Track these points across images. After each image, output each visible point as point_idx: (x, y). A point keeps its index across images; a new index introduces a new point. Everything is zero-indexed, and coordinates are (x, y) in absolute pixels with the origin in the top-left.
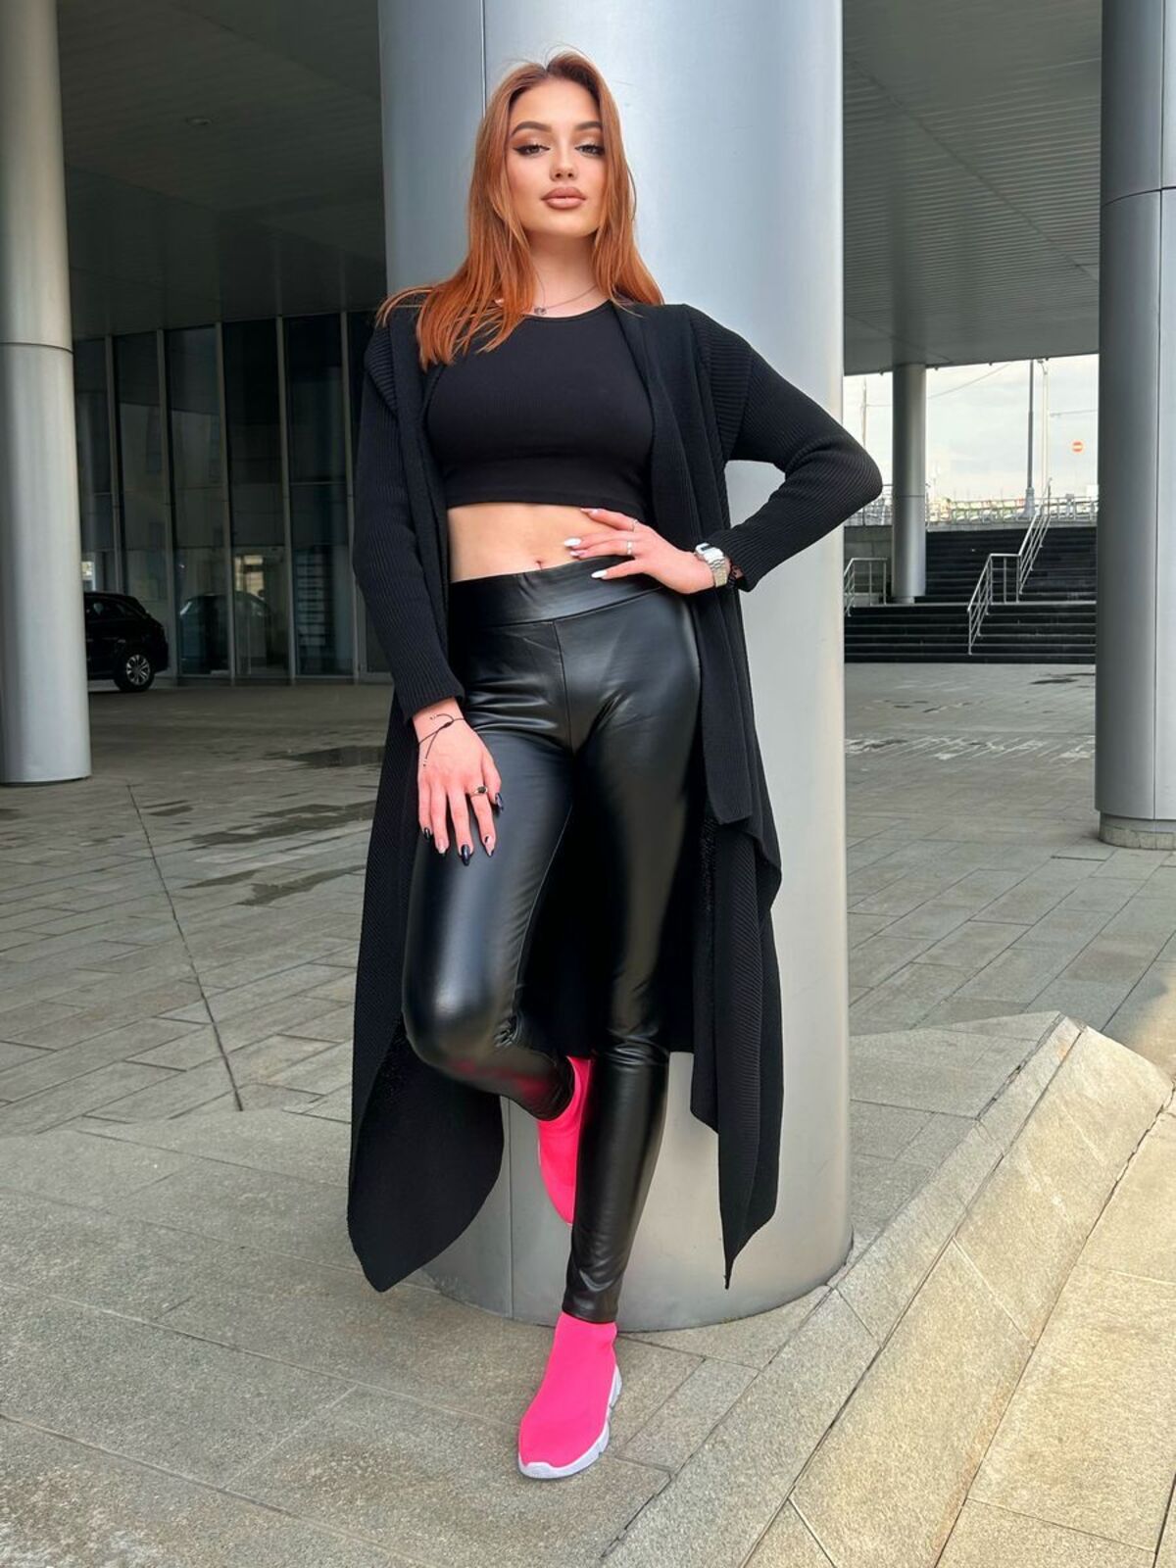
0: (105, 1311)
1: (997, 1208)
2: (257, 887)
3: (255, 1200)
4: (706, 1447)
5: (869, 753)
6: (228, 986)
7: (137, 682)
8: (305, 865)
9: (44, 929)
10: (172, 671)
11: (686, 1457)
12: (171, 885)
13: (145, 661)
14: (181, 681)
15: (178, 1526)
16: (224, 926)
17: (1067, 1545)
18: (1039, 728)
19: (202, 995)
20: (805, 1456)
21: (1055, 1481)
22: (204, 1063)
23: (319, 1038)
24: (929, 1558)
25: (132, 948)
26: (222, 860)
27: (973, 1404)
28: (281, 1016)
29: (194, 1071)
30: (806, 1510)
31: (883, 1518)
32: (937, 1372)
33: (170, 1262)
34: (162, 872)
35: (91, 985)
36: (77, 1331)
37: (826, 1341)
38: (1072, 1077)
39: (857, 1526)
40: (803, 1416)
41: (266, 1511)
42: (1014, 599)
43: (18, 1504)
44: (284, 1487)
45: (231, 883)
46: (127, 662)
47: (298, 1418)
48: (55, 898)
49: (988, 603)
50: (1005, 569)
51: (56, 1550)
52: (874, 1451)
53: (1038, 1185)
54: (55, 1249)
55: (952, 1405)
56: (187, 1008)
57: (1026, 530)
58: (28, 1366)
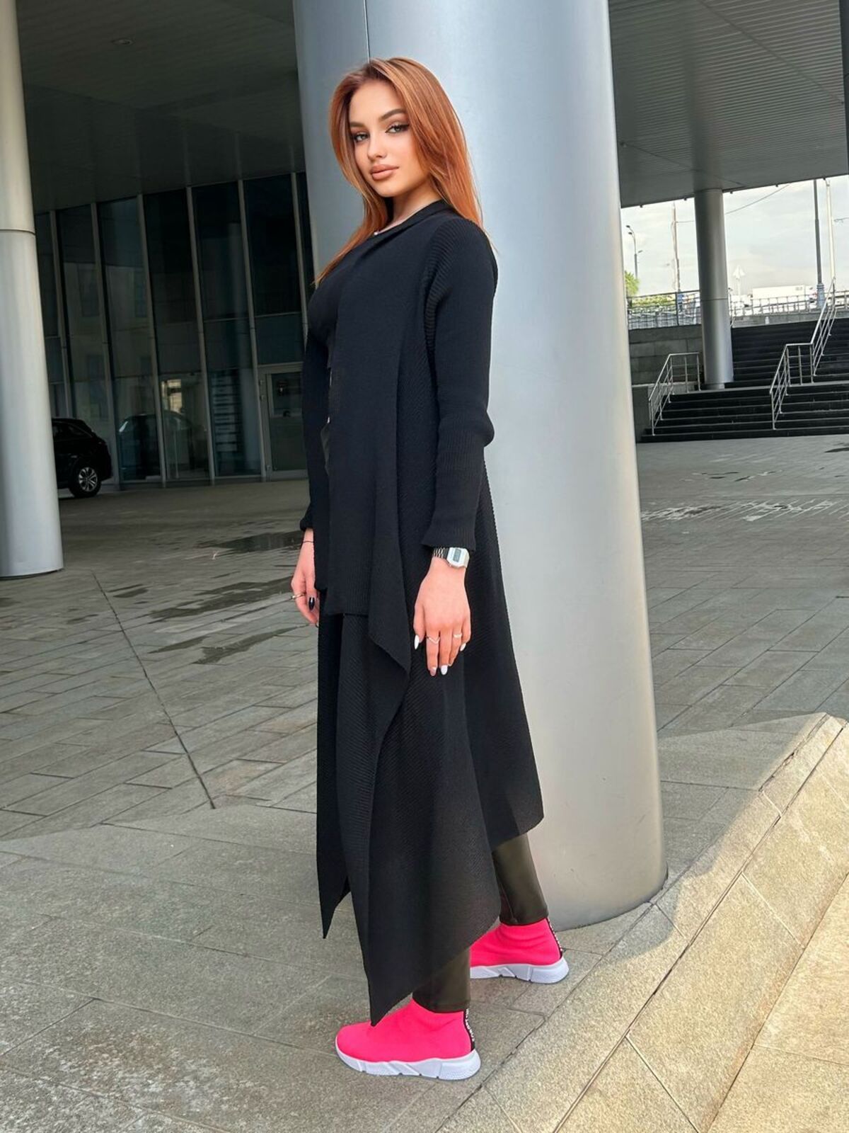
0: (155, 937)
1: (776, 853)
2: (206, 650)
3: (245, 864)
4: (568, 1001)
5: (689, 519)
6: (195, 725)
7: (88, 489)
8: (241, 631)
9: (49, 689)
10: (115, 479)
11: (554, 1007)
12: (139, 651)
13: (93, 472)
14: (122, 487)
15: (226, 1056)
16: (185, 680)
17: (823, 1071)
18: (831, 490)
19: (176, 732)
20: (636, 1011)
21: (816, 1032)
22: (184, 782)
23: (268, 760)
24: (726, 1080)
25: (118, 700)
26: (177, 630)
27: (758, 984)
28: (237, 745)
29: (179, 788)
30: (639, 1045)
31: (693, 1053)
32: (730, 962)
33: (193, 906)
34: (131, 640)
35: (91, 729)
36: (139, 949)
37: (649, 939)
38: (836, 760)
39: (674, 1057)
40: (634, 986)
41: (282, 1046)
42: (810, 381)
43: (122, 1048)
44: (292, 1032)
45: (186, 647)
46: (78, 474)
47: (295, 994)
48: (51, 665)
49: (787, 386)
50: (800, 356)
51: (152, 1071)
52: (685, 1010)
53: (808, 837)
54: (113, 901)
55: (742, 984)
56: (166, 743)
57: (816, 322)
58: (111, 971)
